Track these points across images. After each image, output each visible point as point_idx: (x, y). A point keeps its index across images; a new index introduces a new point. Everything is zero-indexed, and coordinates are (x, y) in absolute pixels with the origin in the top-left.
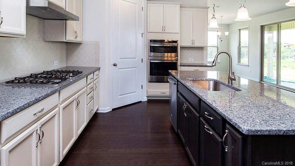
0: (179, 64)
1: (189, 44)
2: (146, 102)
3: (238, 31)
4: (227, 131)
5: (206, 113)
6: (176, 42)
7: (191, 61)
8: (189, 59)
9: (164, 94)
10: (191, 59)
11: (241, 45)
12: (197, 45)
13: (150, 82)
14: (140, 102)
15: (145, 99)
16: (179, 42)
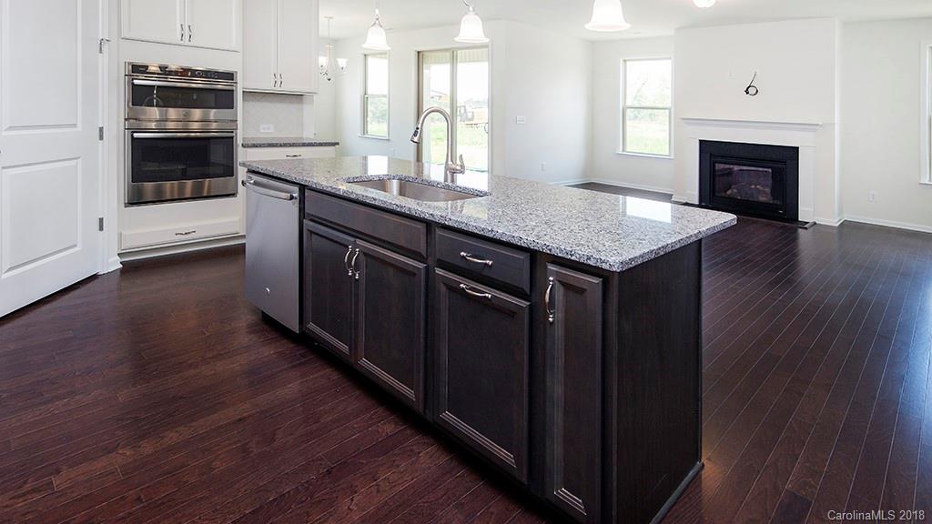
0: (240, 141)
1: (267, 86)
2: (119, 273)
3: (362, 57)
4: (551, 278)
5: (462, 253)
6: (229, 76)
7: (266, 131)
8: (261, 126)
9: (187, 237)
10: (266, 126)
11: (369, 92)
12: (287, 87)
13: (131, 203)
14: (95, 277)
15: (115, 264)
16: (239, 78)
